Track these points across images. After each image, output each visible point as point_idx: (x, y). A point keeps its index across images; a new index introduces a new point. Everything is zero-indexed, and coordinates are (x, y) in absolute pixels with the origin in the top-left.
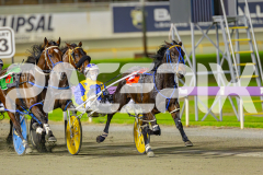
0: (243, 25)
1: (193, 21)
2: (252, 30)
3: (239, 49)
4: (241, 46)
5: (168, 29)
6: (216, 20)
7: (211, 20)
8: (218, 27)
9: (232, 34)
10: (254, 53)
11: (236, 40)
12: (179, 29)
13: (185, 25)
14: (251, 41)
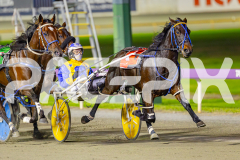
0: (82, 11)
1: (35, 6)
2: (91, 15)
3: (78, 33)
4: (81, 30)
5: (11, 14)
6: (57, 6)
7: (52, 5)
8: (59, 12)
9: (72, 19)
10: (93, 37)
11: (76, 24)
12: (22, 14)
13: (27, 10)
14: (90, 26)
